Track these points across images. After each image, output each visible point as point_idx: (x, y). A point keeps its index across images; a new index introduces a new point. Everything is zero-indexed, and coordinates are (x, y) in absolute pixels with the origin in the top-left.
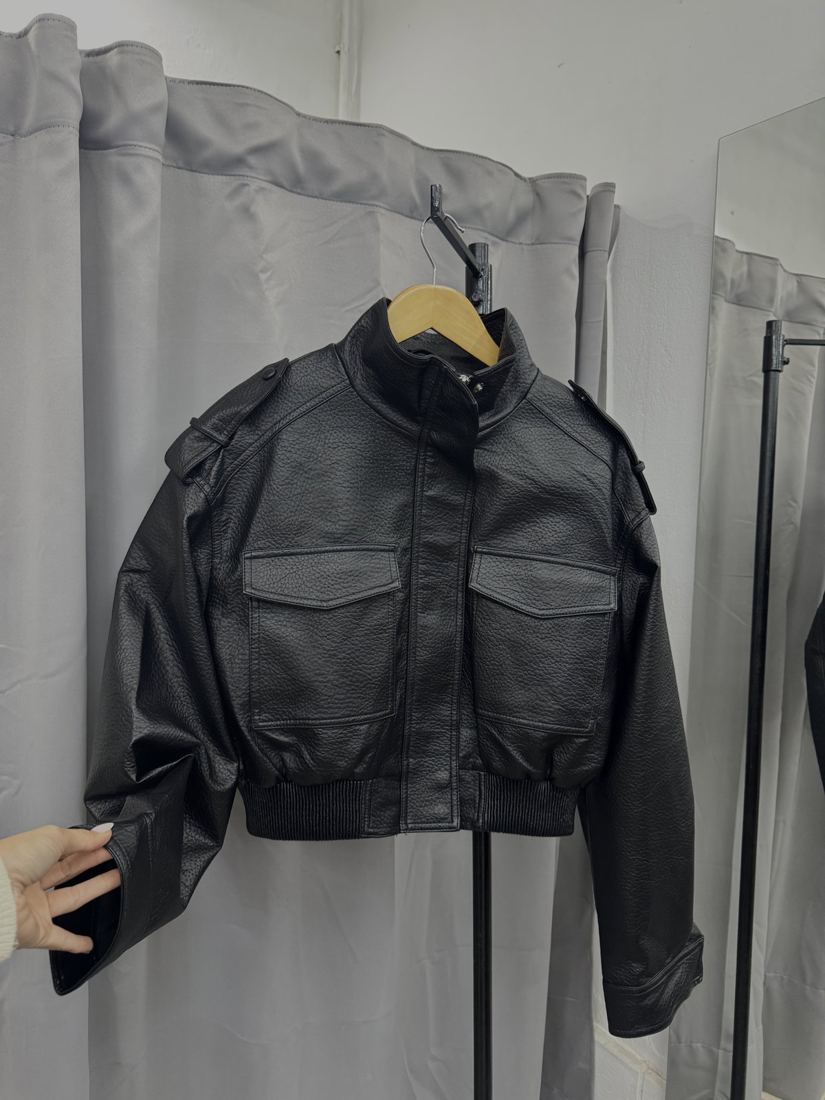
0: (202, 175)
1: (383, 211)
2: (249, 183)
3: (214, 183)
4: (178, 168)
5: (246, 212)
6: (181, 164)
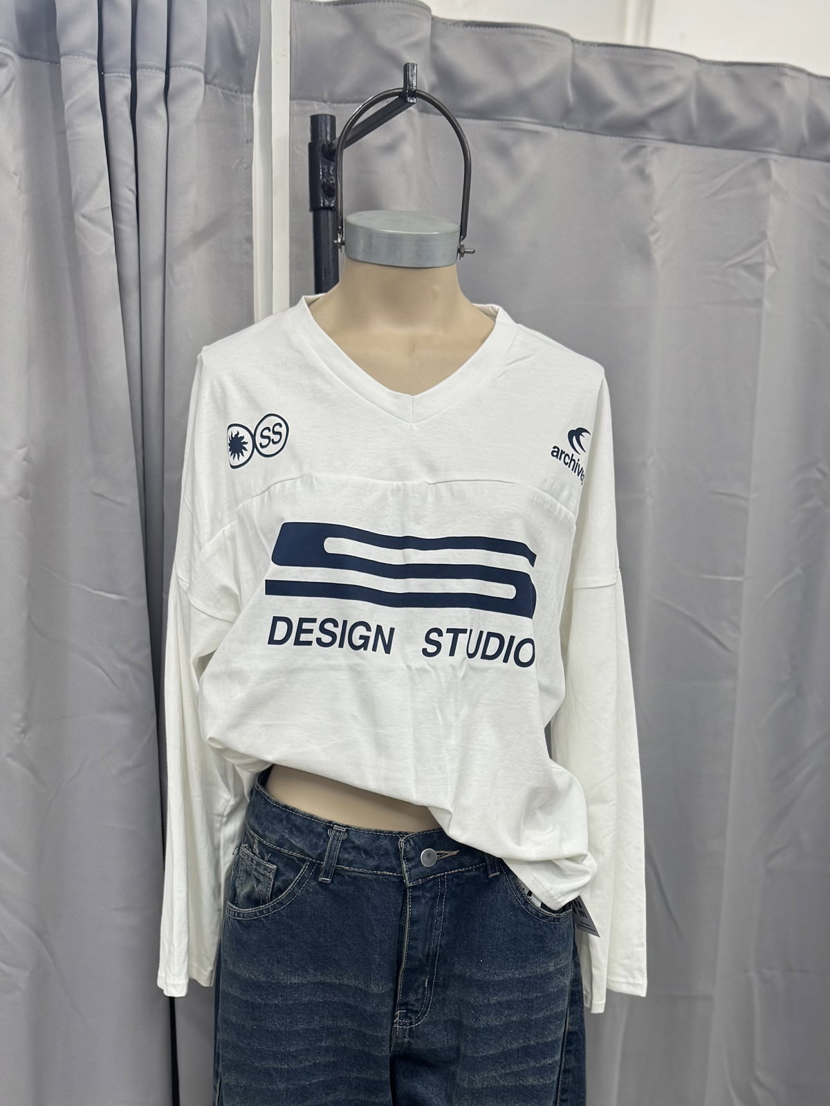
0: (600, 136)
1: (775, 157)
2: (646, 144)
3: (611, 144)
4: (579, 130)
5: (642, 175)
6: (581, 127)
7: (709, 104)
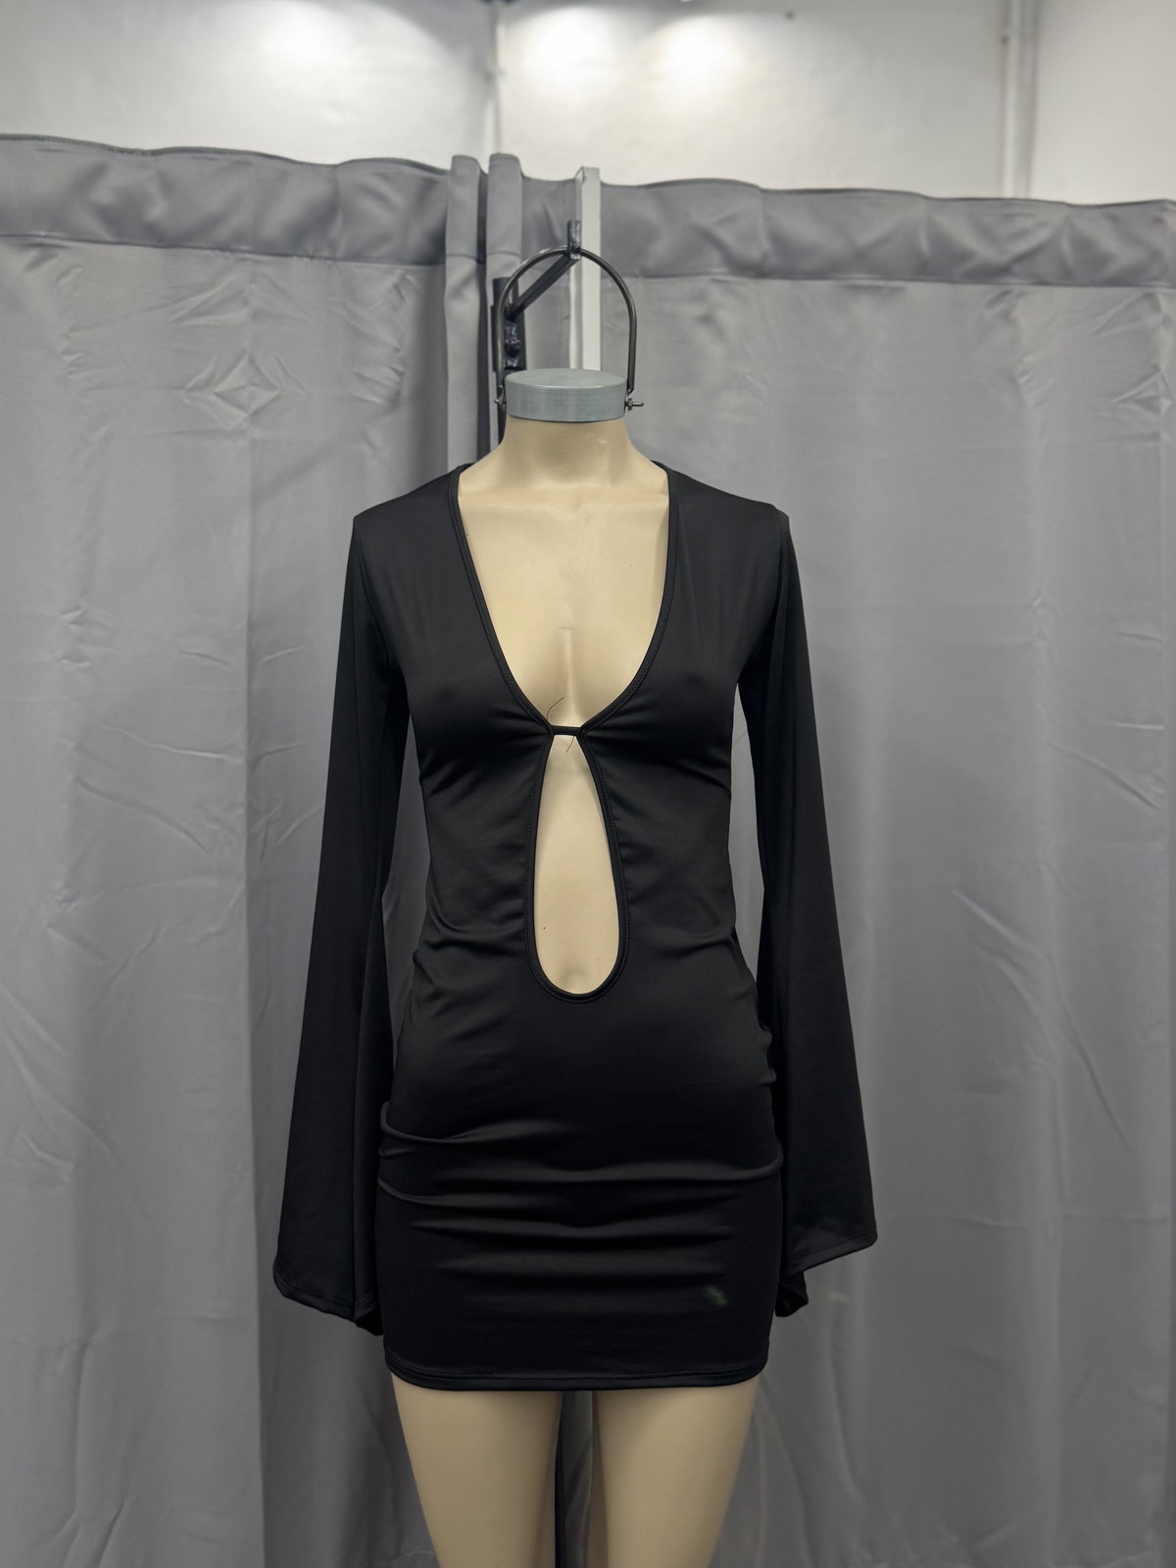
0: (964, 286)
1: (1163, 290)
2: (1011, 289)
3: (973, 292)
5: (1008, 319)
6: (941, 278)
7: (1083, 245)
